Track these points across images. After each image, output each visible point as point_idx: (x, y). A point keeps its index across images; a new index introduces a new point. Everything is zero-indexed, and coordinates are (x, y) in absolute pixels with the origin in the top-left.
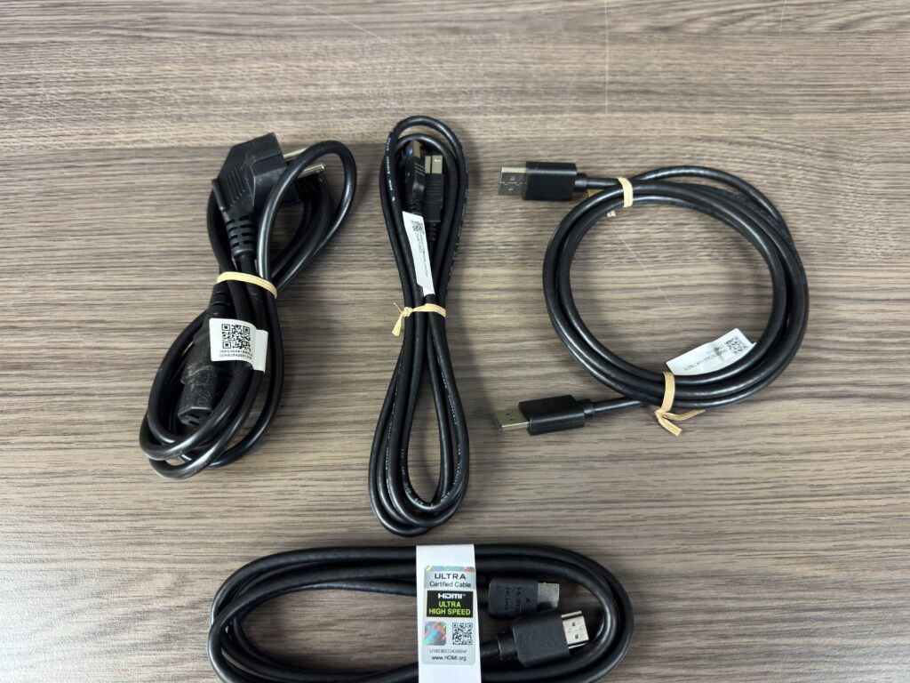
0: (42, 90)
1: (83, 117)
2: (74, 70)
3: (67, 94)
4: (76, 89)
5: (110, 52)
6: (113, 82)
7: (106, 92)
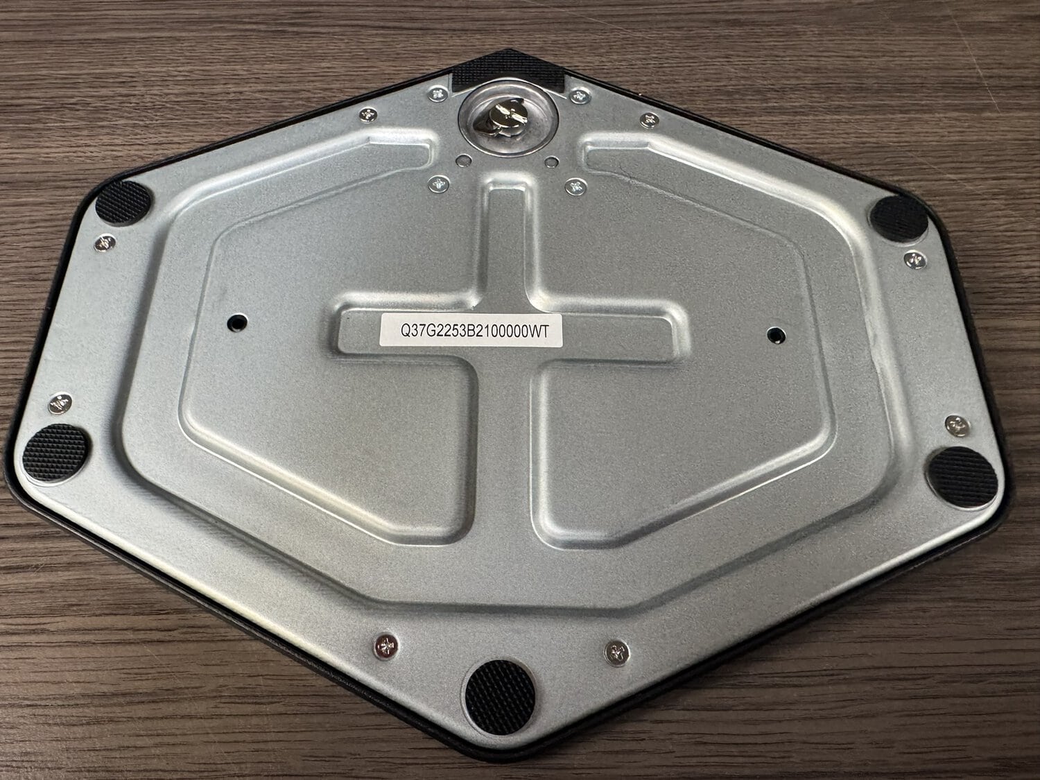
0: (141, 89)
1: (200, 121)
2: (189, 68)
3: (176, 95)
4: (190, 89)
5: (240, 48)
6: (246, 81)
7: (235, 93)
